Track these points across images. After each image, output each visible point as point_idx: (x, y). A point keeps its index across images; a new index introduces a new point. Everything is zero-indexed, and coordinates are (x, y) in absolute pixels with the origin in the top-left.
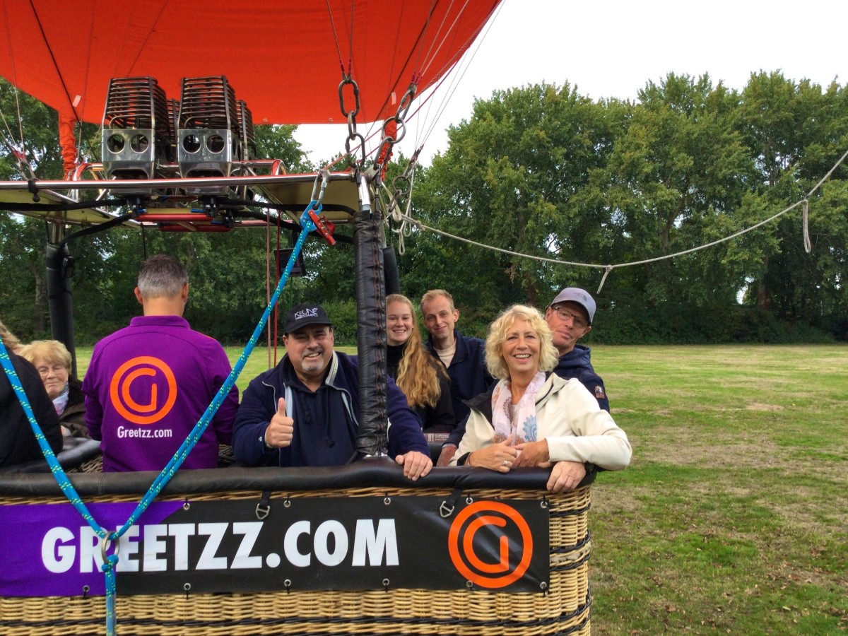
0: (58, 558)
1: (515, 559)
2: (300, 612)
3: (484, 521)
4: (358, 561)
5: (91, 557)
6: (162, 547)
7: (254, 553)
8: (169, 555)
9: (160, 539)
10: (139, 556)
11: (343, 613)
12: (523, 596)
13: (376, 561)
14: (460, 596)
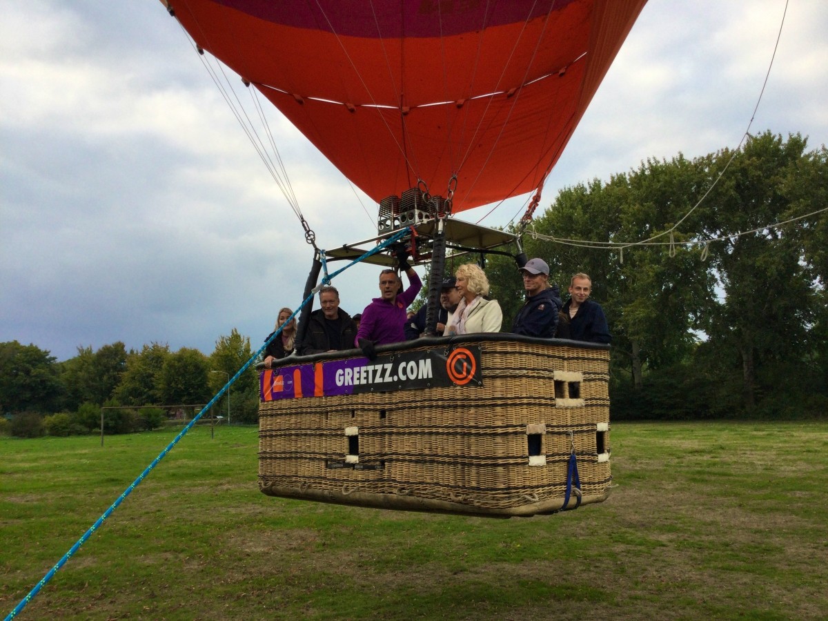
0: (340, 381)
1: (468, 372)
2: (405, 399)
3: (459, 357)
4: (420, 377)
5: (348, 380)
6: (365, 375)
7: (390, 376)
8: (367, 378)
9: (365, 372)
10: (359, 379)
11: (418, 399)
12: (473, 388)
14: (451, 389)
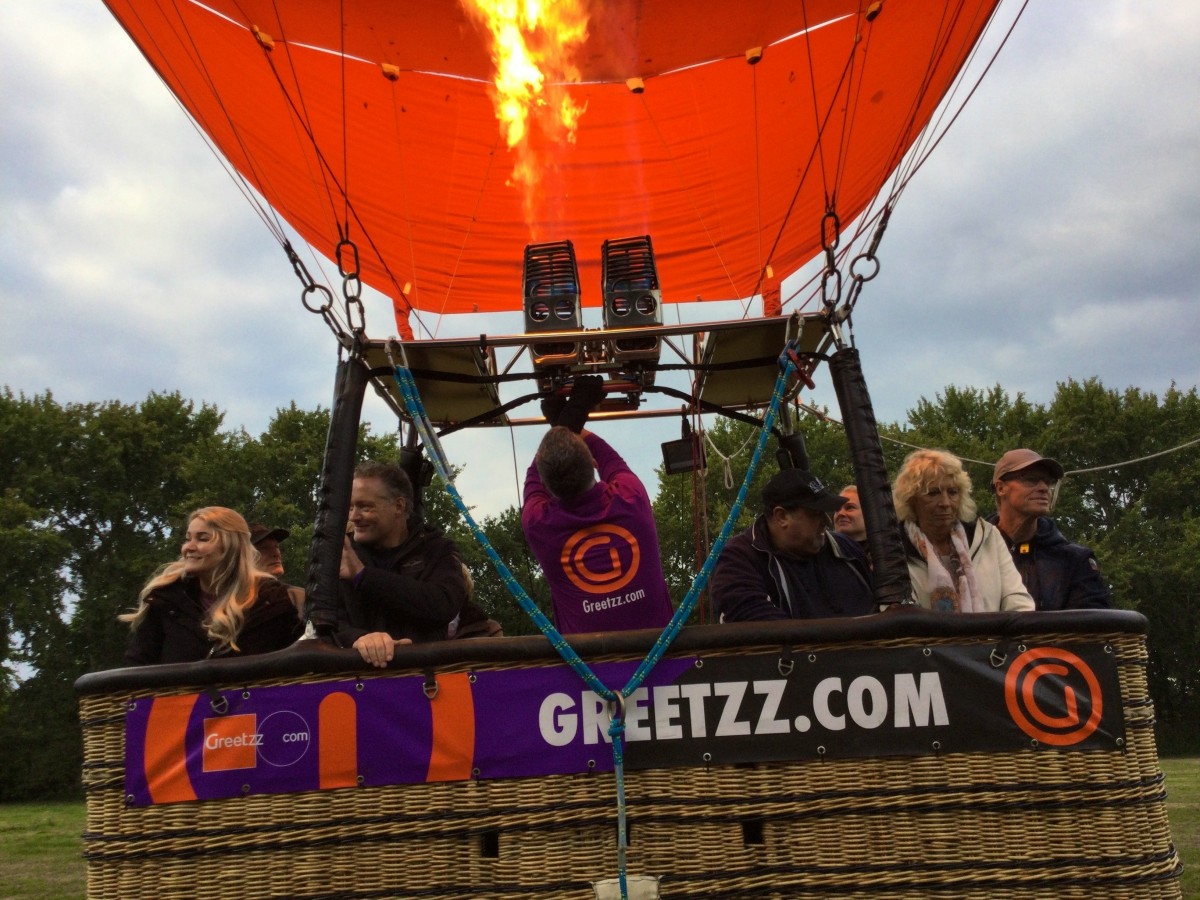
0: (559, 729)
1: (1084, 711)
2: (836, 785)
3: (1042, 670)
4: (901, 721)
5: (596, 725)
6: (675, 711)
7: (779, 716)
9: (672, 702)
10: (650, 722)
13: (922, 721)
